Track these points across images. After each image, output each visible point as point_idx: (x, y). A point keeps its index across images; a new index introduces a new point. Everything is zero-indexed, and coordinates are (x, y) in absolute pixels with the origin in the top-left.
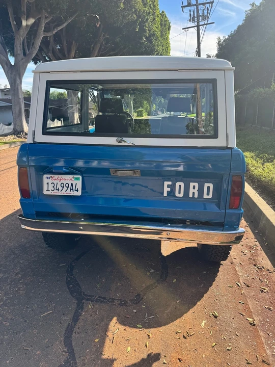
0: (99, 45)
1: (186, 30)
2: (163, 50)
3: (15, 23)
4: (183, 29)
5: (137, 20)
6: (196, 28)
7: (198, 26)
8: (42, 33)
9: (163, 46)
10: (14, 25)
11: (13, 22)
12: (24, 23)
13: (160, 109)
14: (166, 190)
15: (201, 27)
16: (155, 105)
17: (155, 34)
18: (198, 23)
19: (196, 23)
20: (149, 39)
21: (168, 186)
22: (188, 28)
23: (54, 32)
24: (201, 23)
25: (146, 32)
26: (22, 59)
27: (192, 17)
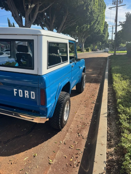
0: (66, 16)
1: (111, 9)
2: (100, 19)
3: (26, 6)
4: (109, 8)
5: (84, 4)
6: (116, 8)
7: (117, 7)
8: (37, 11)
9: (100, 17)
10: (25, 7)
11: (25, 6)
12: (29, 7)
13: (99, 48)
14: (15, 93)
15: (118, 7)
16: (96, 46)
17: (94, 11)
18: (117, 5)
19: (116, 5)
20: (91, 13)
21: (16, 91)
22: (111, 8)
23: (43, 11)
24: (118, 5)
25: (89, 10)
26: (28, 23)
27: (114, 2)
